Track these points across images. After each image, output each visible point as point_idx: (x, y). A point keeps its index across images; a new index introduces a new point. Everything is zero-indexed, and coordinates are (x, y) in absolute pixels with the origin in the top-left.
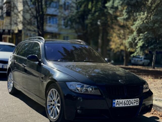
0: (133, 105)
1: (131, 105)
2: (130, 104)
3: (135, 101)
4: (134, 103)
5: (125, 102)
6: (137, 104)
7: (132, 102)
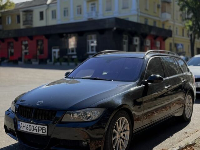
0: (37, 133)
1: (35, 132)
2: (33, 130)
3: (40, 129)
4: (39, 130)
5: (28, 127)
6: (43, 132)
7: (36, 129)
